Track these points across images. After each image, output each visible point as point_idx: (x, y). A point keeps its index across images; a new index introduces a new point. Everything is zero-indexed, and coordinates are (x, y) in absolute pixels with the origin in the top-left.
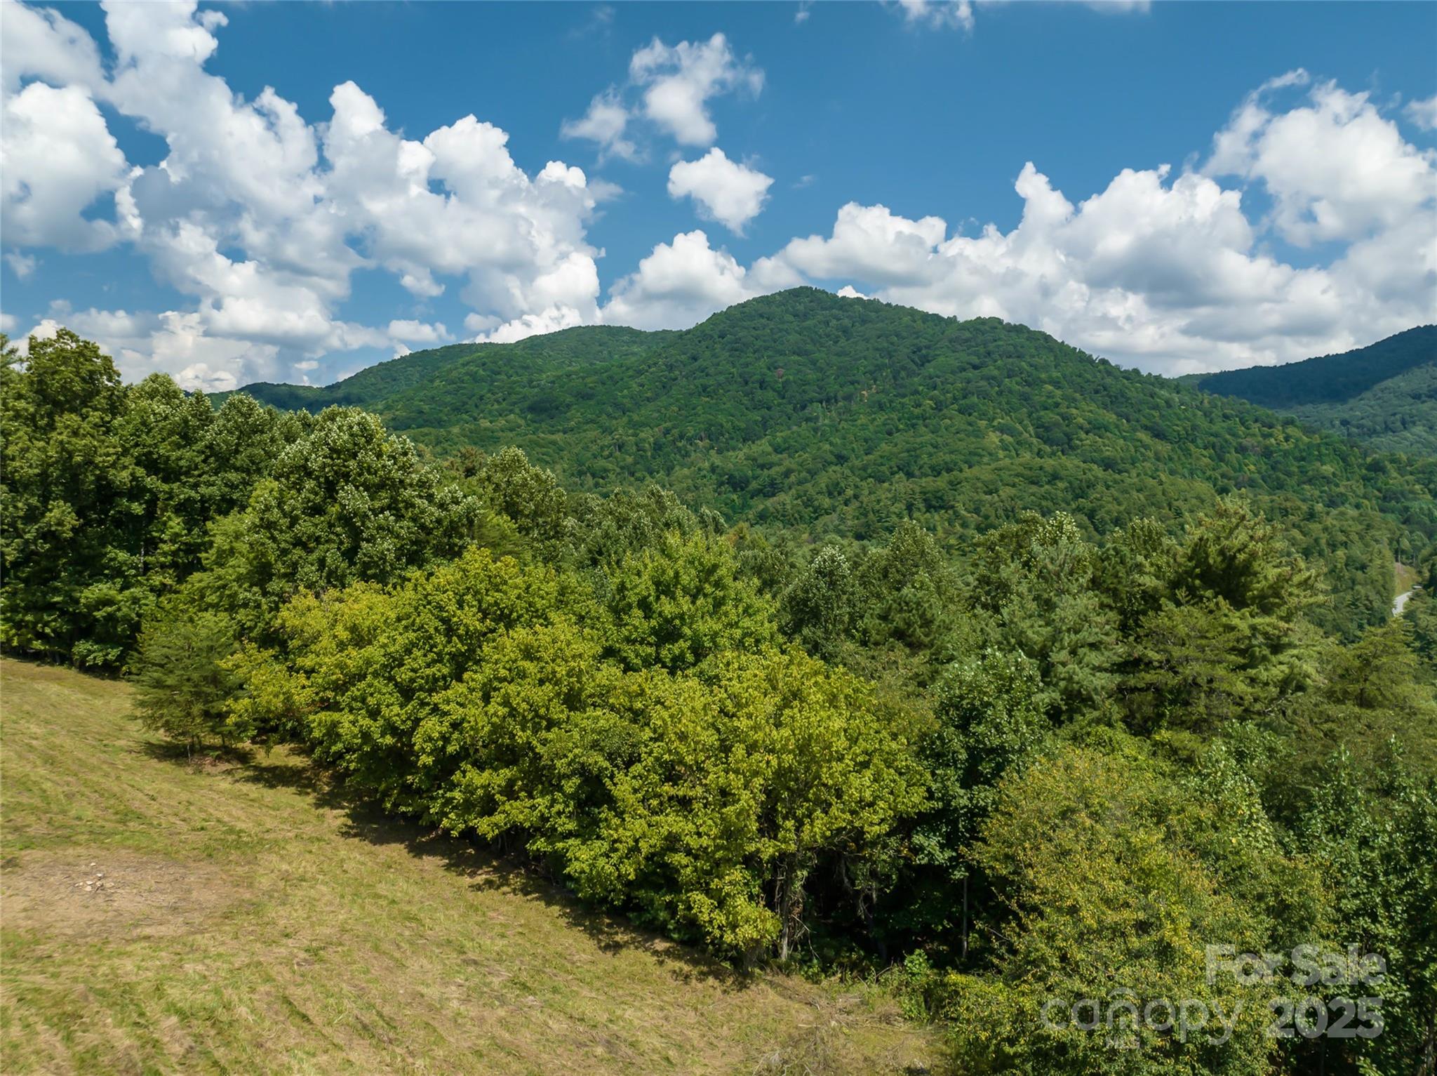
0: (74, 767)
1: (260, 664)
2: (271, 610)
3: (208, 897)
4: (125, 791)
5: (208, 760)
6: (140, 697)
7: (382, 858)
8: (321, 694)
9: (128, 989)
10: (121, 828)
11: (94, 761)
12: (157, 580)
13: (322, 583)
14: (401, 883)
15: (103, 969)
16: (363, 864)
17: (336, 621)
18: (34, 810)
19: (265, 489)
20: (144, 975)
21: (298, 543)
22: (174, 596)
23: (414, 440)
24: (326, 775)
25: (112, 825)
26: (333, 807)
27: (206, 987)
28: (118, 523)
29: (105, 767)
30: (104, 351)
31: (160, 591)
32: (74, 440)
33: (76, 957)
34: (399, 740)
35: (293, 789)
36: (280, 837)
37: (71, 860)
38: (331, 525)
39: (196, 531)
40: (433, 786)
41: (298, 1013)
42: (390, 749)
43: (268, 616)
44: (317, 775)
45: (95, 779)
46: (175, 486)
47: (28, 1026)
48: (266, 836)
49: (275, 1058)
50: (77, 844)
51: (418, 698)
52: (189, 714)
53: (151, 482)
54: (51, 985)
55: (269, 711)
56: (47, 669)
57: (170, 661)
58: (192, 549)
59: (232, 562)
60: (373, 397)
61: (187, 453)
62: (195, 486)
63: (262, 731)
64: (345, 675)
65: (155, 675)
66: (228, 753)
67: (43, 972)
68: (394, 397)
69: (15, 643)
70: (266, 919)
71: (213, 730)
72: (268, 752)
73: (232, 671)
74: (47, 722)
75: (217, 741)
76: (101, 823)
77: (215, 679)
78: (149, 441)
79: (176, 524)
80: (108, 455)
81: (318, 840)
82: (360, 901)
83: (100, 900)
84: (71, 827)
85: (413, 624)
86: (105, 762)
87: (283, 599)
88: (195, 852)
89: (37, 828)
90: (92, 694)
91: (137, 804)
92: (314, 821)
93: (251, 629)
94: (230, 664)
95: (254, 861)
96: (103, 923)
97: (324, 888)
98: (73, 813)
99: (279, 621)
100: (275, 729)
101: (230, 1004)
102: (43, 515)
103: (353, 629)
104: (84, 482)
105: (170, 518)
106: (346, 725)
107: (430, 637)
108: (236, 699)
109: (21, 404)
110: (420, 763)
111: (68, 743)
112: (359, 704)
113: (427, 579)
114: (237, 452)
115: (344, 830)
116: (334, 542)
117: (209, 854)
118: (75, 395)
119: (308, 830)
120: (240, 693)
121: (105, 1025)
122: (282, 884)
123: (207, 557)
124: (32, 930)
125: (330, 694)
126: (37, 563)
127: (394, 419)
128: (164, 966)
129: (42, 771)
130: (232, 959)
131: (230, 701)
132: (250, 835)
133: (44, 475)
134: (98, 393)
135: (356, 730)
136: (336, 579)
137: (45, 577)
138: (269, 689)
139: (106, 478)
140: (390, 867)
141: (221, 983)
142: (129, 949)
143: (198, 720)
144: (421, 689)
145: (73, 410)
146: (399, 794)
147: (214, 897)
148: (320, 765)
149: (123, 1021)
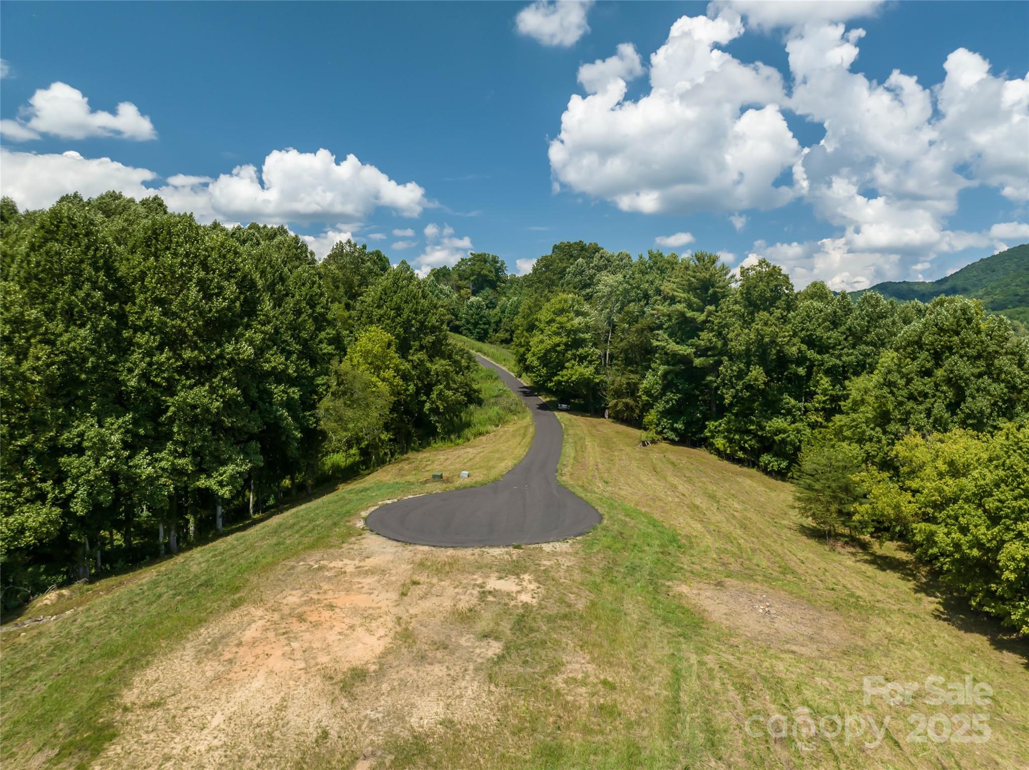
0: (757, 533)
1: (879, 482)
2: (889, 444)
3: (834, 636)
4: (785, 553)
5: (840, 543)
6: (798, 495)
7: (967, 643)
8: (923, 509)
9: (780, 682)
10: (782, 577)
11: (768, 531)
12: (813, 418)
13: (928, 427)
14: (982, 666)
15: (766, 664)
16: (951, 643)
17: (937, 456)
18: (734, 555)
19: (888, 357)
20: (790, 675)
21: (911, 397)
22: (823, 430)
23: (1010, 318)
24: (924, 570)
25: (777, 574)
26: (928, 595)
27: (828, 697)
28: (789, 380)
29: (775, 536)
30: (784, 271)
31: (813, 426)
32: (765, 328)
33: (752, 651)
34: (986, 554)
35: (898, 575)
36: (887, 607)
37: (752, 590)
38: (937, 385)
39: (838, 386)
40: (1015, 597)
41: (892, 738)
42: (978, 560)
43: (886, 449)
44: (917, 568)
45: (768, 542)
46: (826, 356)
47: (724, 684)
48: (877, 605)
49: (873, 764)
50: (756, 581)
51: (1004, 524)
52: (828, 510)
53: (811, 354)
54: (736, 663)
55: (883, 515)
56: (745, 469)
57: (818, 473)
58: (835, 399)
59: (862, 409)
60: (975, 285)
61: (835, 334)
62: (839, 357)
63: (878, 530)
64: (943, 498)
65: (808, 481)
66: (853, 541)
67: (733, 655)
68: (993, 284)
69: (728, 452)
70: (873, 664)
71: (843, 523)
72: (881, 546)
73: (858, 484)
74: (743, 502)
75: (847, 531)
76: (770, 571)
77: (846, 489)
78: (811, 327)
79: (825, 382)
80: (784, 337)
81: (915, 616)
82: (946, 671)
83: (767, 620)
84: (753, 570)
85: (1003, 465)
86: (775, 533)
87: (898, 437)
88: (828, 604)
89: (735, 566)
90: (769, 488)
91: (793, 564)
92: (913, 601)
93: (874, 457)
94: (858, 478)
95: (866, 620)
96: (768, 635)
97: (918, 654)
98: (755, 561)
99: (894, 452)
100: (887, 529)
101: (844, 713)
102: (747, 374)
103: (951, 463)
104: (770, 354)
105: (821, 378)
106: (941, 535)
107: (1019, 476)
108: (861, 504)
109: (736, 307)
110: (1003, 577)
111: (754, 517)
112: (953, 522)
113: (1018, 430)
114: (868, 332)
115: (937, 613)
116: (940, 397)
117: (836, 607)
118: (767, 300)
119: (908, 607)
120: (864, 500)
121: (765, 699)
122: (886, 641)
123: (845, 405)
124: (729, 628)
125: (930, 510)
126: (743, 404)
127: (992, 302)
128: (802, 674)
129: (739, 532)
130: (848, 684)
131: (856, 505)
132: (865, 601)
133: (748, 350)
134: (779, 298)
135: (949, 541)
136: (941, 426)
137: (745, 413)
138: (884, 500)
139: (782, 352)
140: (973, 652)
141: (839, 698)
142: (782, 656)
143: (834, 515)
144: (1007, 516)
145: (764, 310)
146: (983, 597)
147: (837, 638)
148: (919, 559)
149: (775, 700)
